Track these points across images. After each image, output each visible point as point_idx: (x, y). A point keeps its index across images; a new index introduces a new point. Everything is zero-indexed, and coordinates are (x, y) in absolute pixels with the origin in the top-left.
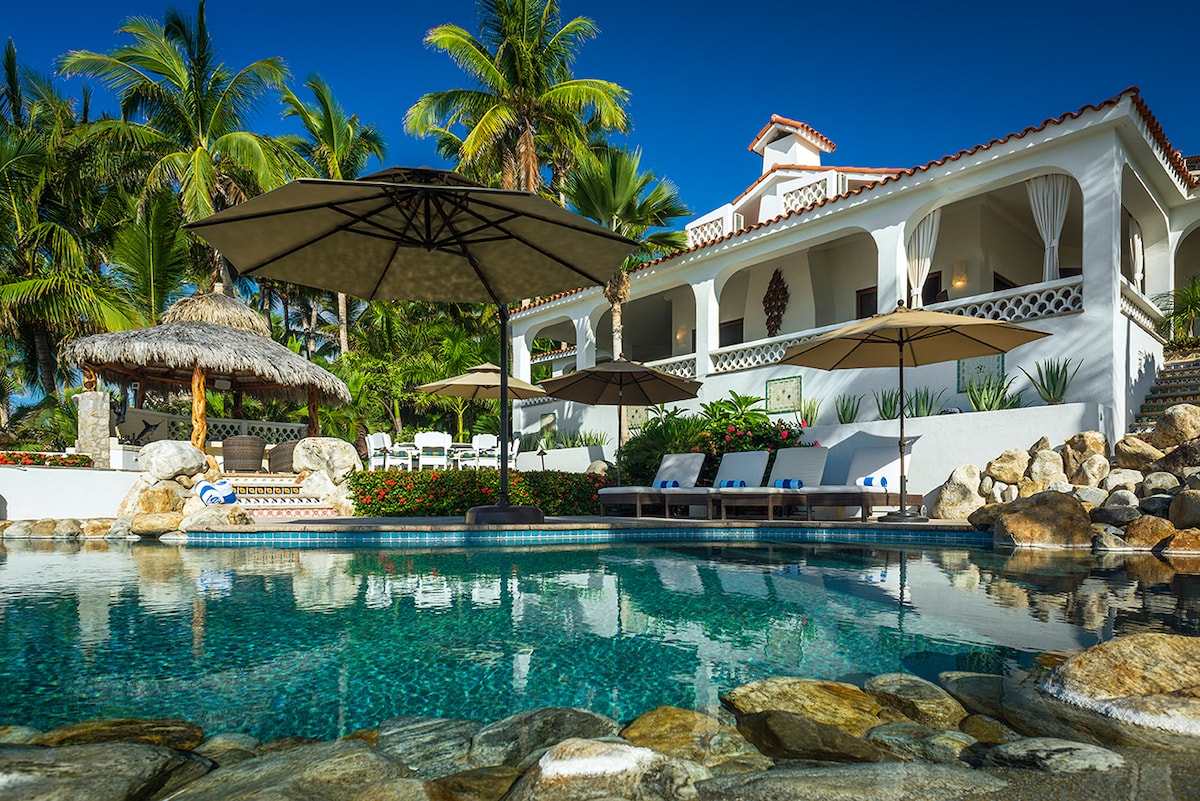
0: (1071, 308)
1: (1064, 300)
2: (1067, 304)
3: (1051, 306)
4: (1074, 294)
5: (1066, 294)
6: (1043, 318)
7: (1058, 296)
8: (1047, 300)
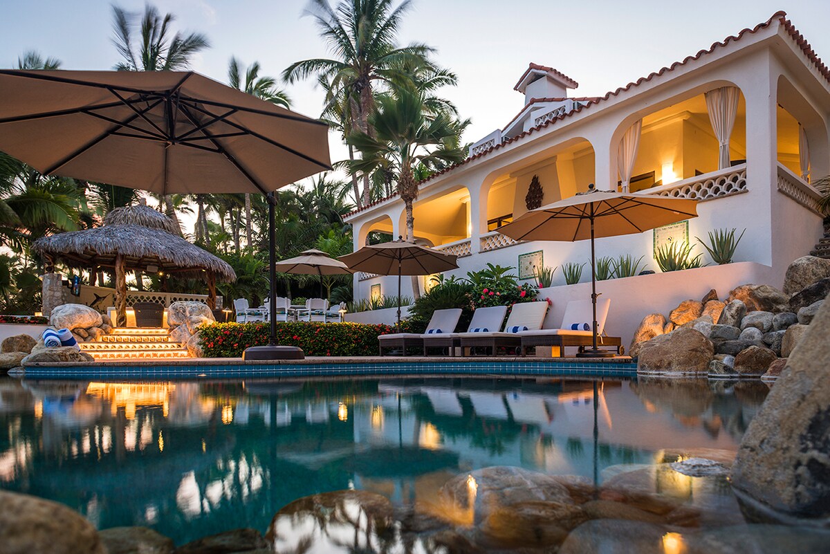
0: (739, 189)
1: (733, 183)
2: (735, 186)
3: (723, 189)
4: (740, 178)
5: (735, 179)
6: (717, 198)
7: (728, 181)
8: (720, 184)
